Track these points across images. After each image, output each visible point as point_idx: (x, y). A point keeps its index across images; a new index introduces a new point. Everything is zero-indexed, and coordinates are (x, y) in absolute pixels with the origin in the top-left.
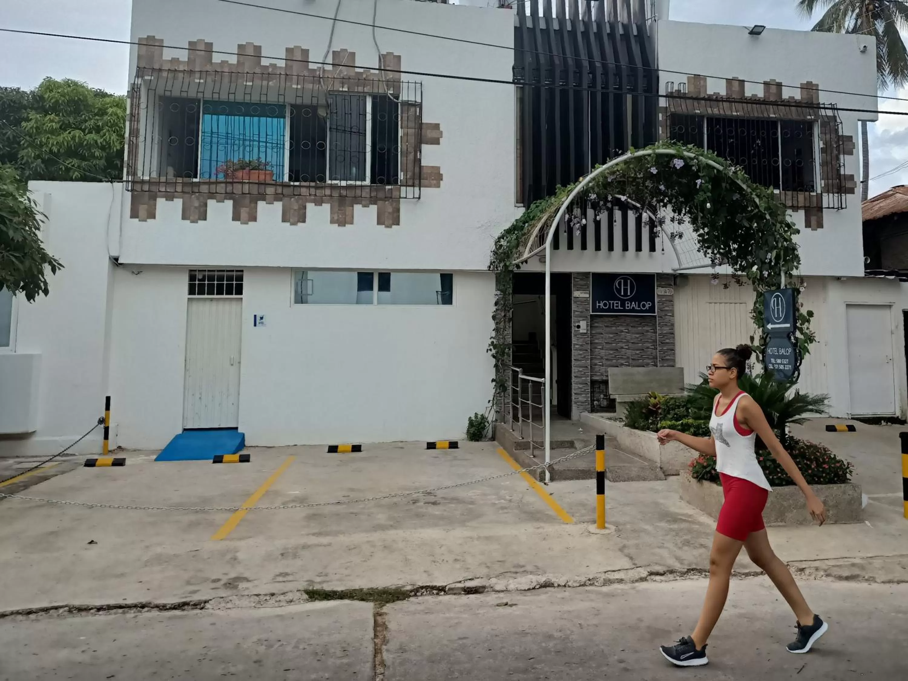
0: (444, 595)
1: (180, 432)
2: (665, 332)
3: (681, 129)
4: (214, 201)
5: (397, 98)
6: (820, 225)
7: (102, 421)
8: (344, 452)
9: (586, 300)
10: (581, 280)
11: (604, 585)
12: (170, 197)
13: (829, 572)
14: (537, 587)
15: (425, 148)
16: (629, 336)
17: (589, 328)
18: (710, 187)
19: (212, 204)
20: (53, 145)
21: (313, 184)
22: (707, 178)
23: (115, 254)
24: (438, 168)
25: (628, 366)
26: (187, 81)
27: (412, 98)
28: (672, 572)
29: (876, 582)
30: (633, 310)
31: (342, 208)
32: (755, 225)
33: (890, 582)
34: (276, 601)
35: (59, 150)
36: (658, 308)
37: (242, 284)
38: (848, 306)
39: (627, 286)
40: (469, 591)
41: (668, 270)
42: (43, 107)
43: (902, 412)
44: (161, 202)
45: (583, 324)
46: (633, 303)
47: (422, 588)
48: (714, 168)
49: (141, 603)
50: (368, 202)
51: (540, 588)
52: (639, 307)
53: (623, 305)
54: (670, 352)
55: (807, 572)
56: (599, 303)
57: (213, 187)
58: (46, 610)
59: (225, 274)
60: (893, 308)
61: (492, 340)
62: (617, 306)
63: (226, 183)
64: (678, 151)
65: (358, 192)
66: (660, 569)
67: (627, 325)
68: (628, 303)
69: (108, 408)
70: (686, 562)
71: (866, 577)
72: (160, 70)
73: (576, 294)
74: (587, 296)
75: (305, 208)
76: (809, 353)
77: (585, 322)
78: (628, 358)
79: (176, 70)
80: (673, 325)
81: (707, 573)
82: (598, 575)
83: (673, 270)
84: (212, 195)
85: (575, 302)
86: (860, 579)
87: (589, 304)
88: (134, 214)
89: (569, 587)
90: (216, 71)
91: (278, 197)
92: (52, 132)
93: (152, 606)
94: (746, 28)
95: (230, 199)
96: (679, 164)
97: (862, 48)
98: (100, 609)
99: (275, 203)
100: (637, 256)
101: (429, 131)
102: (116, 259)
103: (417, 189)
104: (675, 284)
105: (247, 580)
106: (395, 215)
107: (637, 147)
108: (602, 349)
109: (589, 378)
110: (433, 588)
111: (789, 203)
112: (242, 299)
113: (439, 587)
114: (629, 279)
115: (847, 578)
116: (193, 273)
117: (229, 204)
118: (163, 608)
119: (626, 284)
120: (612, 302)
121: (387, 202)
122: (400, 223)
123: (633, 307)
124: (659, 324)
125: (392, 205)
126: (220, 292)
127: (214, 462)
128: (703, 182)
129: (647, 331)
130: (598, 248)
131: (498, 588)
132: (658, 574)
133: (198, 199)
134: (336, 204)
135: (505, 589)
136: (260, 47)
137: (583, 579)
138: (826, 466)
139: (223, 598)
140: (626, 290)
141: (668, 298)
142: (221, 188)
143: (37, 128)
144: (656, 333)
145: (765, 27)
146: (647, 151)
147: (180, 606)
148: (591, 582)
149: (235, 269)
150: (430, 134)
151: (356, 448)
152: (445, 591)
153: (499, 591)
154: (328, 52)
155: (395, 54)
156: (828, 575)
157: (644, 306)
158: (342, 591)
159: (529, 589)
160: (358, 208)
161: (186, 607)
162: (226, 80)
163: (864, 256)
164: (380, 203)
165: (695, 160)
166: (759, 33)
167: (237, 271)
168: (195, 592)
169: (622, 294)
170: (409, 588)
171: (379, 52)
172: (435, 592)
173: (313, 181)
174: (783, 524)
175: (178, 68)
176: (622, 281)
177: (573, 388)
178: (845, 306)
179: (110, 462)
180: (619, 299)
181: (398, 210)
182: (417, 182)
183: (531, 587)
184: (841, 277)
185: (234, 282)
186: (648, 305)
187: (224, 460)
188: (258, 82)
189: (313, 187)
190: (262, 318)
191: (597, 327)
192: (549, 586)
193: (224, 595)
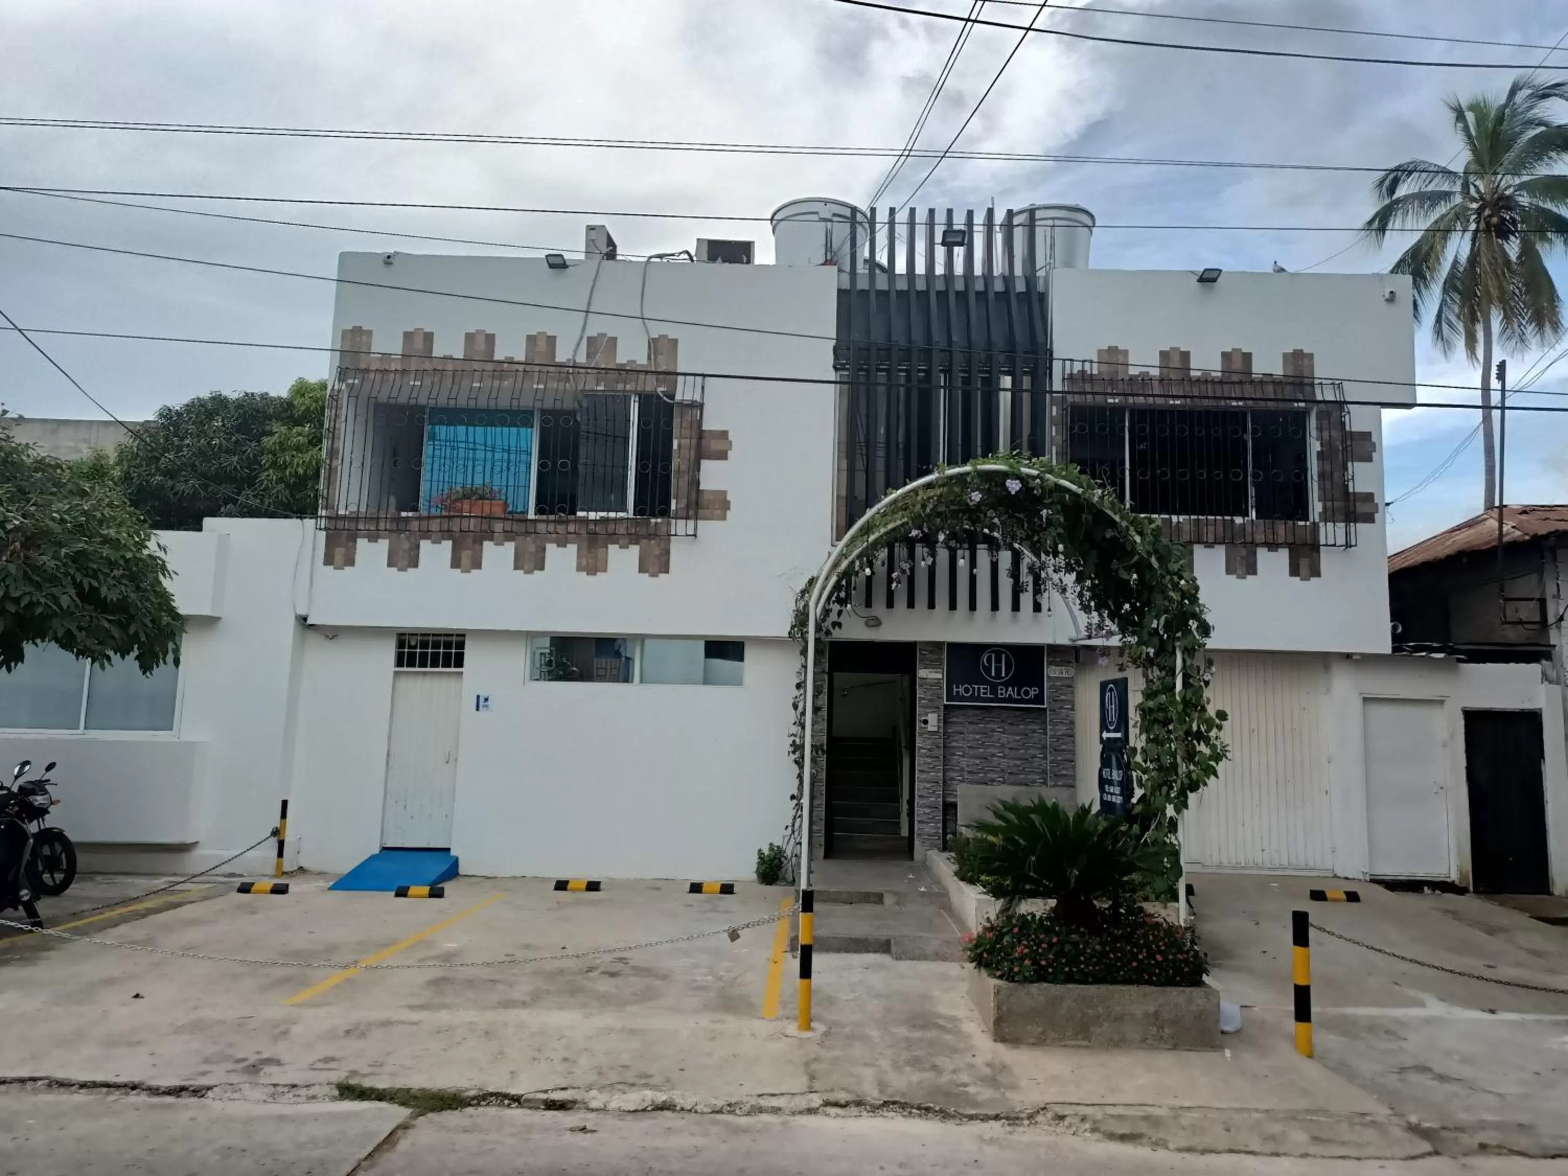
0: (517, 1107)
1: (376, 851)
2: (1060, 733)
3: (1082, 429)
4: (429, 542)
5: (672, 397)
6: (1315, 572)
7: (276, 832)
8: (574, 890)
9: (938, 682)
10: (931, 652)
11: (748, 1114)
12: (373, 537)
13: (1097, 1125)
14: (649, 1109)
15: (705, 464)
16: (1004, 738)
17: (942, 724)
18: (1062, 519)
19: (425, 545)
20: (298, 465)
21: (552, 517)
22: (1059, 507)
23: (302, 612)
24: (724, 493)
25: (1004, 782)
26: (398, 384)
27: (688, 397)
28: (859, 1103)
29: (1167, 1148)
30: (1010, 700)
31: (593, 550)
32: (1135, 576)
33: (1189, 1150)
34: (295, 1096)
35: (305, 471)
36: (1049, 697)
37: (463, 653)
38: (1366, 700)
39: (1001, 662)
40: (552, 1105)
41: (1062, 640)
42: (292, 416)
43: (1461, 873)
44: (362, 544)
45: (933, 718)
46: (1010, 688)
47: (492, 1094)
48: (1068, 490)
49: (133, 1082)
50: (627, 541)
51: (653, 1110)
52: (1019, 694)
53: (994, 691)
54: (1068, 764)
55: (1067, 1121)
56: (957, 687)
57: (424, 523)
58: (22, 1081)
59: (442, 639)
60: (1446, 705)
61: (793, 738)
62: (984, 693)
63: (441, 517)
64: (1011, 466)
65: (611, 527)
66: (842, 1097)
67: (1003, 721)
68: (1002, 689)
69: (284, 815)
70: (890, 1090)
71: (1154, 1139)
72: (367, 371)
73: (922, 673)
74: (940, 676)
75: (544, 549)
76: (1216, 776)
77: (935, 715)
78: (1003, 771)
79: (386, 370)
80: (1072, 723)
81: (914, 1111)
82: (745, 1099)
83: (1071, 640)
84: (426, 534)
85: (921, 685)
86: (1145, 1141)
87: (941, 688)
88: (329, 560)
89: (696, 1112)
90: (435, 370)
91: (509, 536)
92: (298, 448)
93: (144, 1087)
94: (1192, 272)
95: (448, 539)
96: (1014, 486)
97: (1387, 295)
98: (83, 1086)
99: (506, 544)
100: (1014, 617)
101: (712, 442)
102: (305, 619)
103: (691, 523)
104: (1077, 660)
105: (278, 1063)
106: (663, 559)
107: (951, 463)
108: (963, 756)
109: (940, 800)
110: (506, 1096)
111: (1260, 538)
112: (462, 673)
113: (513, 1096)
114: (1003, 652)
115: (1123, 1138)
116: (403, 637)
117: (447, 545)
118: (154, 1091)
119: (998, 661)
120: (976, 687)
121: (653, 542)
122: (670, 570)
123: (1010, 695)
124: (1051, 721)
125: (659, 545)
126: (435, 664)
127: (397, 895)
128: (1050, 512)
129: (1034, 731)
130: (953, 606)
131: (594, 1104)
132: (836, 1104)
133: (408, 539)
134: (585, 545)
135: (602, 1106)
136: (493, 335)
137: (720, 1103)
138: (1159, 958)
139: (231, 1084)
140: (998, 670)
141: (1067, 682)
142: (435, 525)
143: (281, 443)
144: (1046, 734)
145: (1221, 271)
146: (968, 468)
147: (177, 1091)
148: (731, 1108)
149: (455, 633)
150: (715, 445)
151: (593, 886)
152: (519, 1103)
153: (592, 1110)
154: (581, 339)
155: (670, 337)
156: (1094, 1130)
157: (1027, 693)
158: (384, 1090)
159: (636, 1111)
160: (613, 549)
161: (183, 1093)
162: (448, 383)
163: (1392, 621)
164: (644, 542)
165: (1038, 480)
166: (1214, 280)
167: (457, 635)
168: (204, 1074)
169: (993, 674)
170: (472, 1093)
171: (649, 336)
172: (506, 1102)
173: (552, 513)
174: (1086, 1043)
175: (390, 367)
176: (993, 656)
177: (916, 813)
178: (1361, 701)
179: (269, 888)
180: (986, 682)
181: (667, 552)
182: (691, 513)
183: (640, 1108)
184: (1352, 654)
185: (453, 651)
186: (1033, 692)
187: (410, 892)
188: (487, 382)
189: (551, 521)
190: (486, 700)
191: (955, 723)
192: (668, 1109)
193: (235, 1082)
